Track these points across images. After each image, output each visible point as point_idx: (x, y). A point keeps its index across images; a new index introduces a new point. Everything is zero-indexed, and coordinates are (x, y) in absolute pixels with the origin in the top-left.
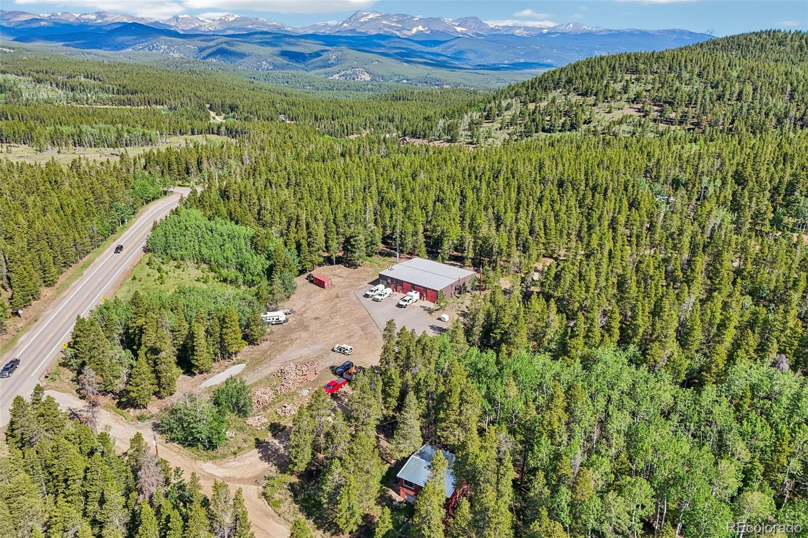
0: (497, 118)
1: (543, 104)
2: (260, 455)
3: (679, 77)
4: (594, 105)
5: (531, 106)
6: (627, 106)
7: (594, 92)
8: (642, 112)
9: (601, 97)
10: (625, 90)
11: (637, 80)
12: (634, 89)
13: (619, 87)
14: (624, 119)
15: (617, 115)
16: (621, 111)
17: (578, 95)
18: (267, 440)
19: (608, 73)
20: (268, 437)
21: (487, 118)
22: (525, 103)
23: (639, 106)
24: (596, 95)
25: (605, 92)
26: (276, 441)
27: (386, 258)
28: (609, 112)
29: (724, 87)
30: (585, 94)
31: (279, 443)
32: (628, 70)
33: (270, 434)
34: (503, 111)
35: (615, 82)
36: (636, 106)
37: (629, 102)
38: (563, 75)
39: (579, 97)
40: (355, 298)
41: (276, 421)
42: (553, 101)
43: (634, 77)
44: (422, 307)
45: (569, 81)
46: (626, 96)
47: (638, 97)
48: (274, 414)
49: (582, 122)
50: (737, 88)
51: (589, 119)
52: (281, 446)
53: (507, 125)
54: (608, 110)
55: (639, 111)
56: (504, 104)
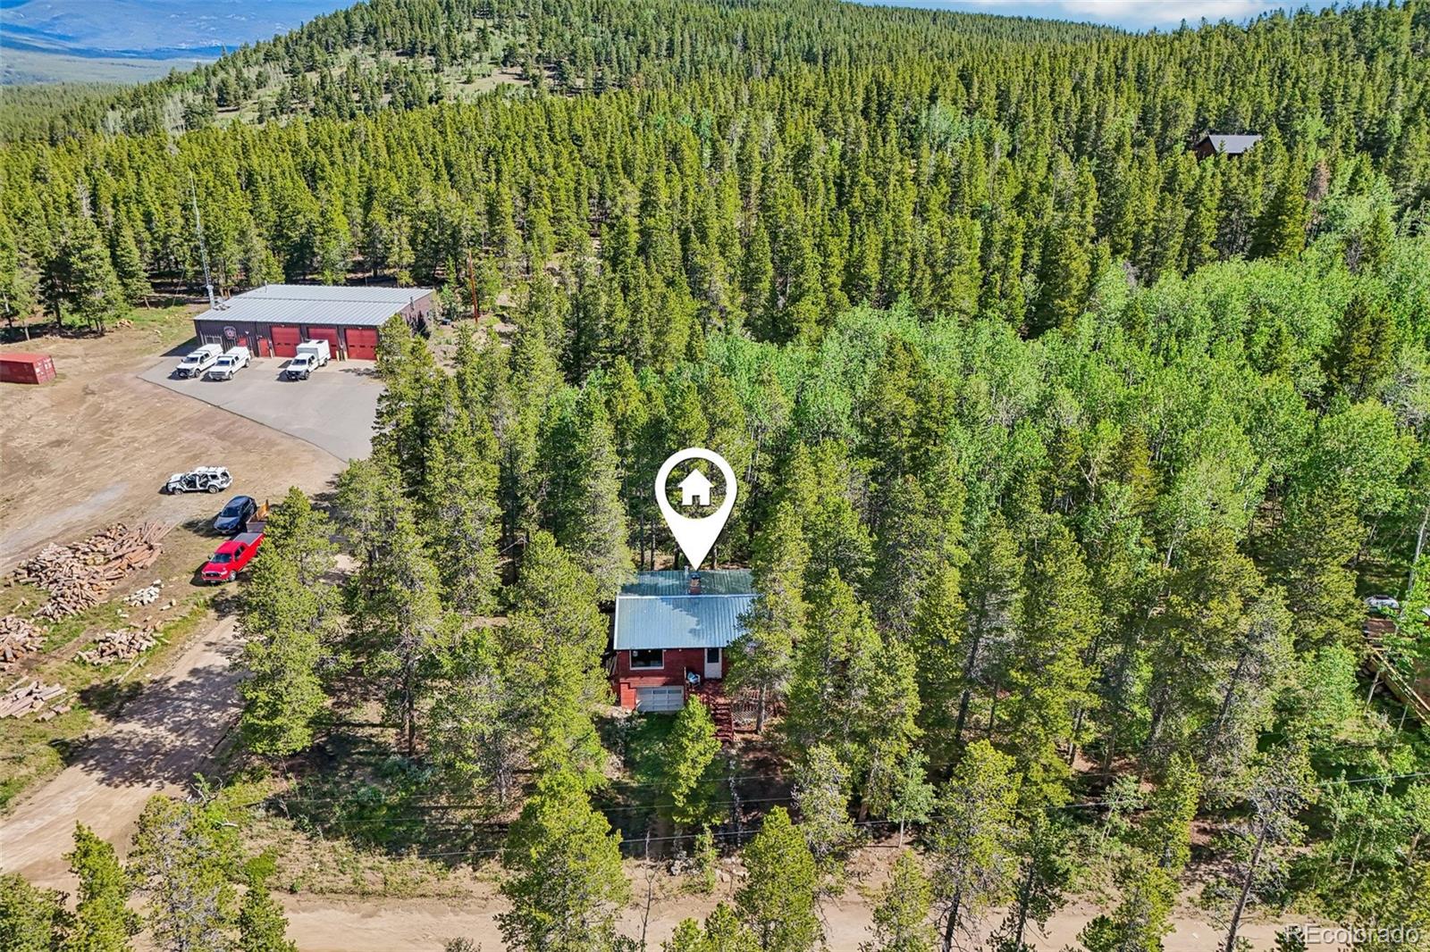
1: (336, 72)
4: (437, 71)
5: (313, 78)
6: (496, 71)
9: (444, 54)
11: (499, 27)
12: (498, 44)
13: (471, 37)
15: (485, 86)
16: (487, 79)
18: (94, 734)
19: (442, 19)
20: (97, 726)
21: (222, 101)
24: (433, 52)
25: (449, 47)
27: (172, 308)
28: (468, 82)
30: (410, 52)
31: (147, 725)
33: (97, 718)
34: (252, 87)
35: (459, 30)
36: (510, 70)
37: (497, 64)
40: (149, 385)
41: (95, 682)
42: (355, 63)
43: (490, 23)
44: (347, 371)
45: (372, 31)
46: (487, 55)
47: (510, 54)
49: (426, 98)
51: (437, 93)
52: (161, 731)
53: (274, 114)
54: (464, 78)
55: (520, 77)
56: (251, 74)
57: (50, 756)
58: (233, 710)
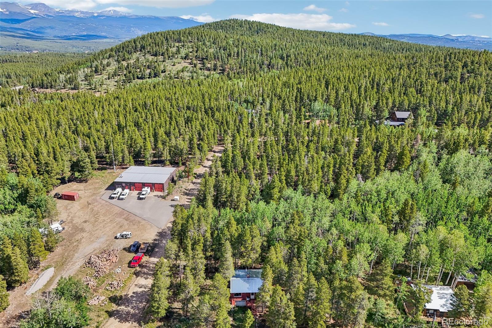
0: (103, 72)
1: (132, 61)
2: (118, 320)
4: (164, 61)
5: (125, 63)
6: (183, 61)
7: (161, 53)
8: (192, 64)
9: (166, 56)
10: (178, 51)
11: (183, 46)
12: (183, 52)
13: (174, 50)
14: (184, 69)
15: (179, 67)
17: (151, 55)
18: (114, 309)
21: (96, 71)
22: (119, 62)
23: (190, 61)
24: (162, 55)
25: (168, 54)
26: (123, 307)
27: (103, 171)
32: (175, 41)
33: (114, 305)
35: (171, 47)
36: (187, 61)
38: (137, 43)
39: (153, 57)
41: (111, 295)
42: (137, 60)
43: (180, 44)
44: (155, 196)
46: (180, 56)
47: (187, 56)
48: (106, 292)
49: (161, 71)
53: (113, 76)
55: (190, 64)
57: (106, 315)
58: (144, 303)
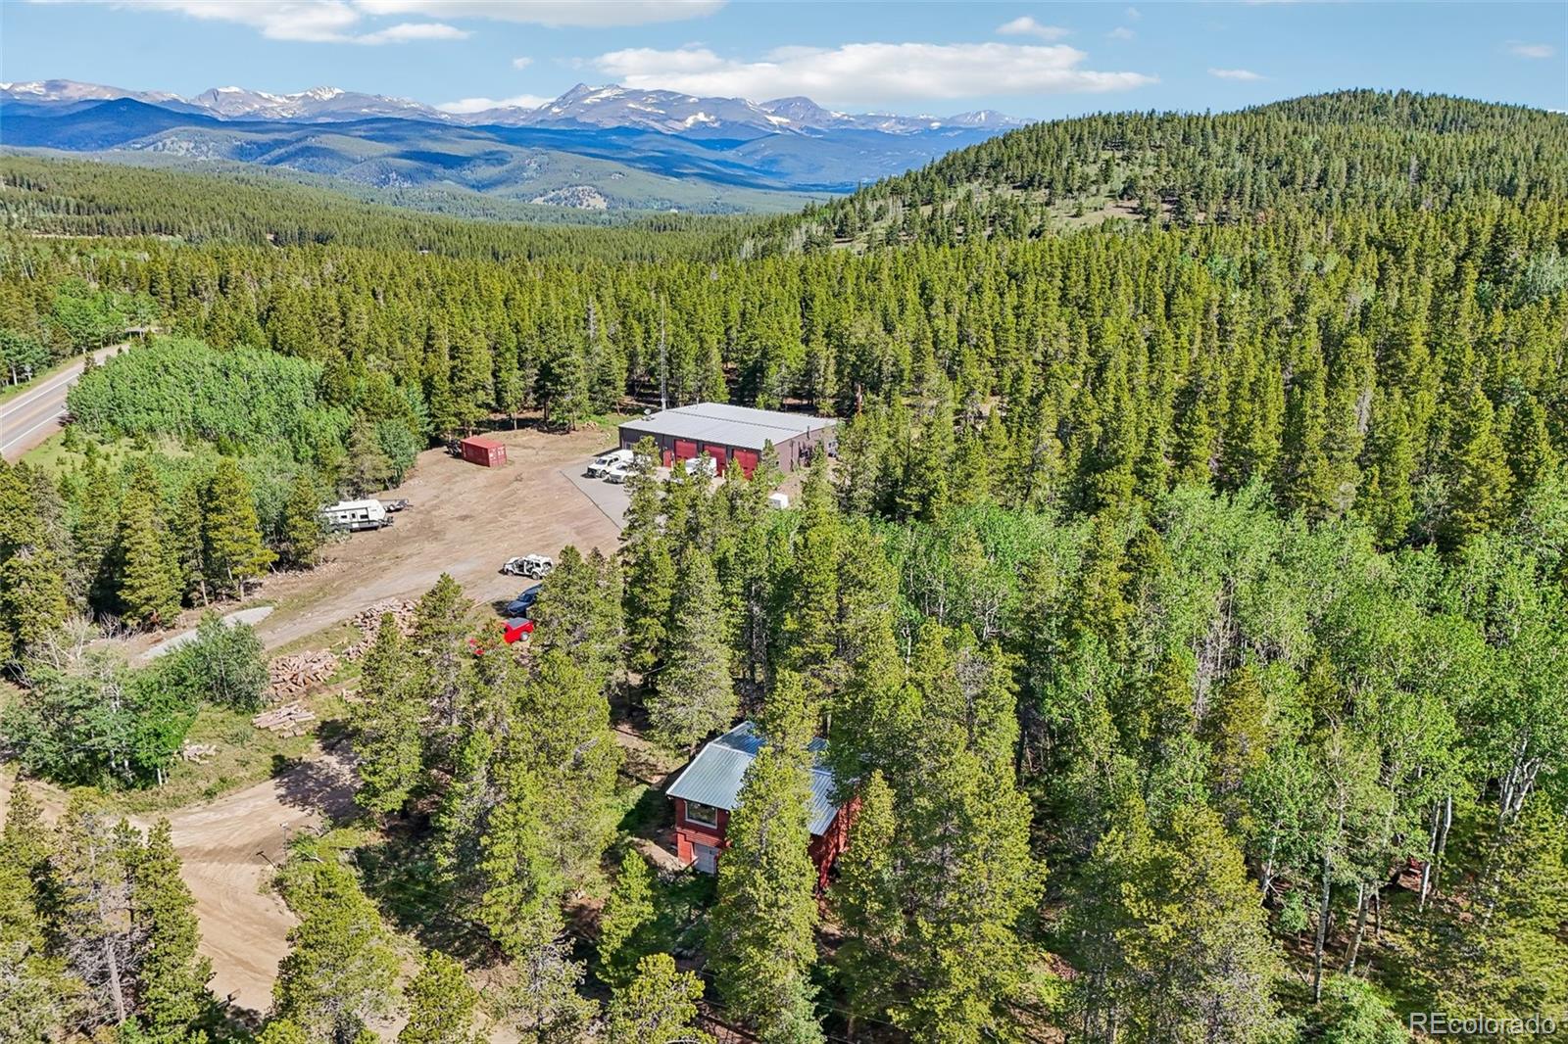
0: (858, 234)
1: (948, 207)
2: (281, 791)
3: (1205, 152)
4: (1047, 204)
5: (926, 211)
6: (1111, 203)
7: (1046, 181)
8: (1141, 213)
9: (1059, 187)
10: (1106, 175)
11: (1125, 159)
12: (1120, 176)
13: (1092, 171)
14: (1108, 225)
15: (1093, 219)
16: (1100, 212)
17: (1015, 187)
18: (306, 758)
19: (1070, 151)
20: (313, 753)
21: (840, 234)
22: (912, 206)
23: (1135, 203)
24: (1049, 186)
25: (1066, 180)
26: (332, 760)
28: (1077, 215)
29: (1292, 164)
30: (1027, 186)
31: (341, 762)
32: (1106, 143)
33: (316, 745)
34: (871, 220)
35: (1084, 162)
36: (1126, 203)
37: (1113, 197)
38: (984, 154)
39: (1018, 192)
40: (563, 480)
41: (337, 717)
42: (968, 198)
43: (1119, 155)
45: (996, 165)
46: (1105, 188)
47: (1130, 187)
48: (334, 704)
49: (1027, 231)
50: (1317, 166)
51: (1040, 227)
52: (346, 769)
55: (1135, 211)
56: (872, 208)
57: (267, 767)
